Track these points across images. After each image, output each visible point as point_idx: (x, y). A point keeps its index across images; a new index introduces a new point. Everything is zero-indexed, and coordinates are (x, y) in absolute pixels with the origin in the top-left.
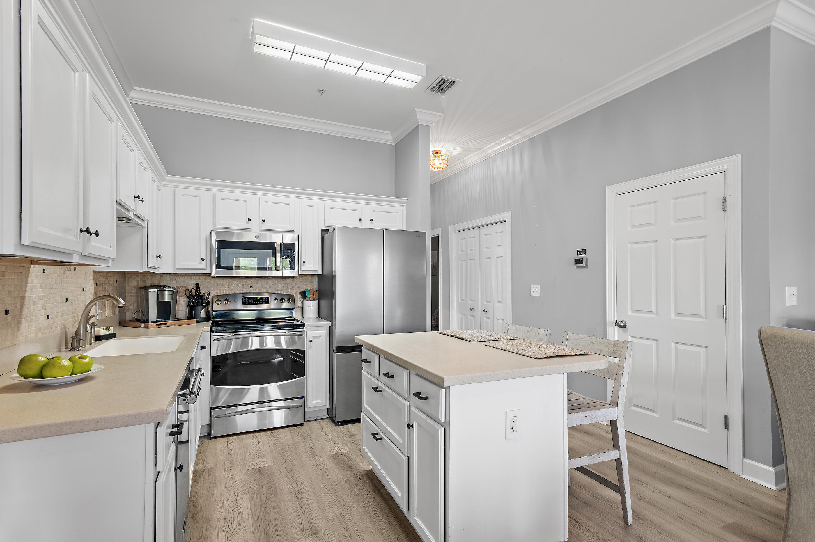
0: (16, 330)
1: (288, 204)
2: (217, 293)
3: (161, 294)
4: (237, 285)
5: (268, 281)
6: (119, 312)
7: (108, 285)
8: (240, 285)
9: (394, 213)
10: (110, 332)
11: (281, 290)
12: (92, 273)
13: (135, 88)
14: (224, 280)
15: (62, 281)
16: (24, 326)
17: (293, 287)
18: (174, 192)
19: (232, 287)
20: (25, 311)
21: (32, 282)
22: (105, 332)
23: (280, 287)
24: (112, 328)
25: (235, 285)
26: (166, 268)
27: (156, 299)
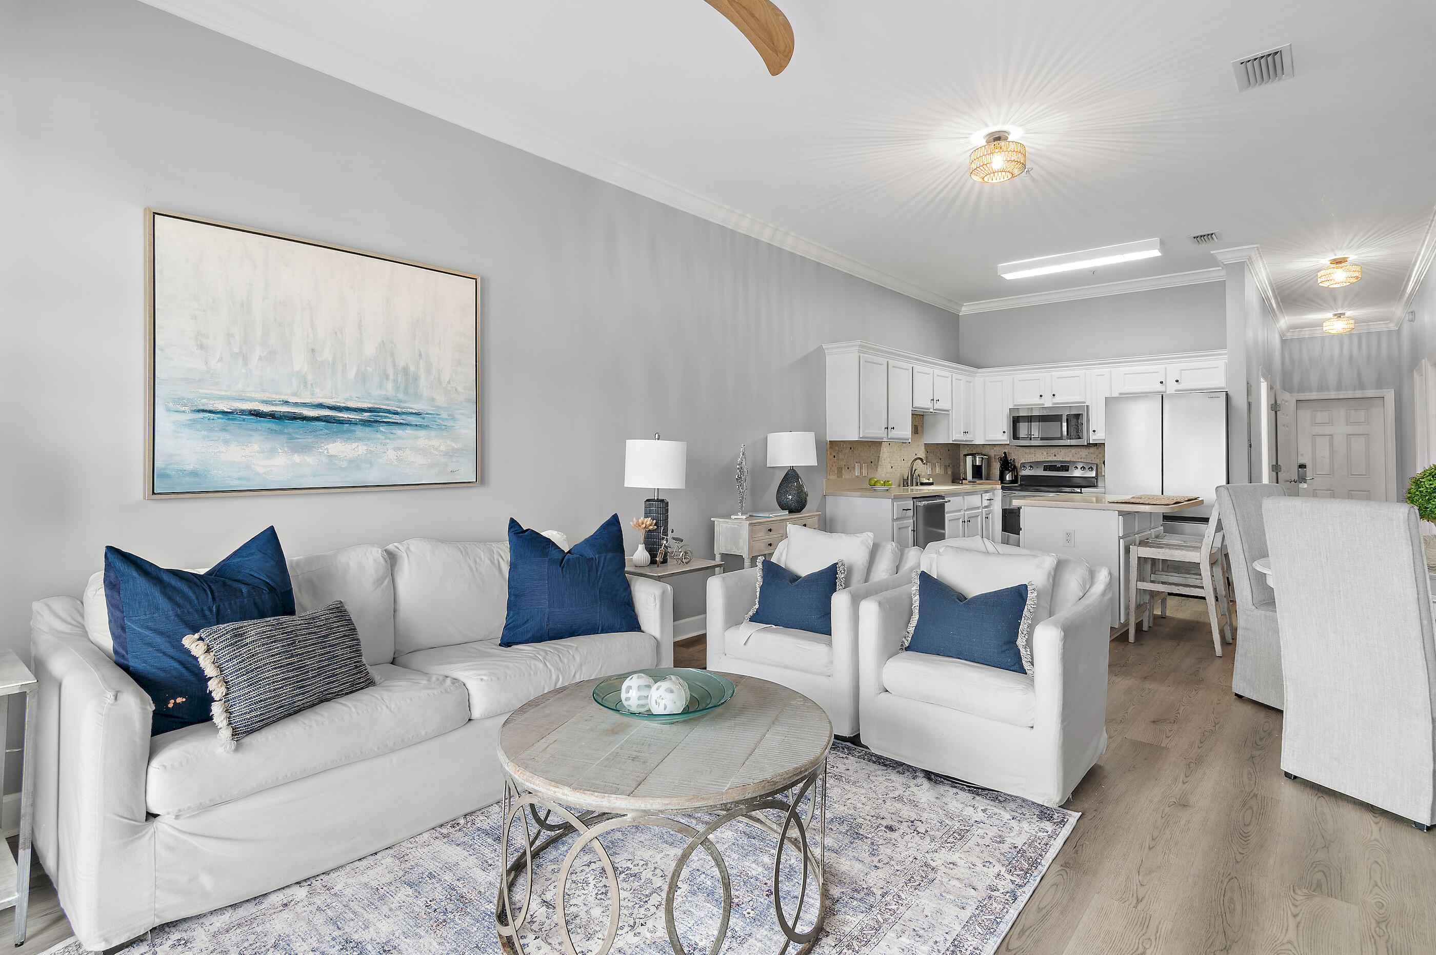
0: (876, 471)
1: (1078, 376)
2: (1025, 460)
3: (974, 461)
4: (1042, 453)
5: (1071, 449)
6: (952, 472)
7: (939, 453)
8: (1045, 453)
9: (1215, 368)
10: (930, 482)
11: (1084, 458)
12: (923, 445)
13: (965, 304)
14: (1030, 449)
15: (901, 450)
16: (879, 469)
17: (1097, 456)
18: (985, 379)
19: (1037, 456)
20: (880, 463)
21: (883, 450)
22: (927, 481)
23: (1084, 456)
24: (931, 479)
25: (1041, 454)
26: (979, 441)
27: (971, 464)
